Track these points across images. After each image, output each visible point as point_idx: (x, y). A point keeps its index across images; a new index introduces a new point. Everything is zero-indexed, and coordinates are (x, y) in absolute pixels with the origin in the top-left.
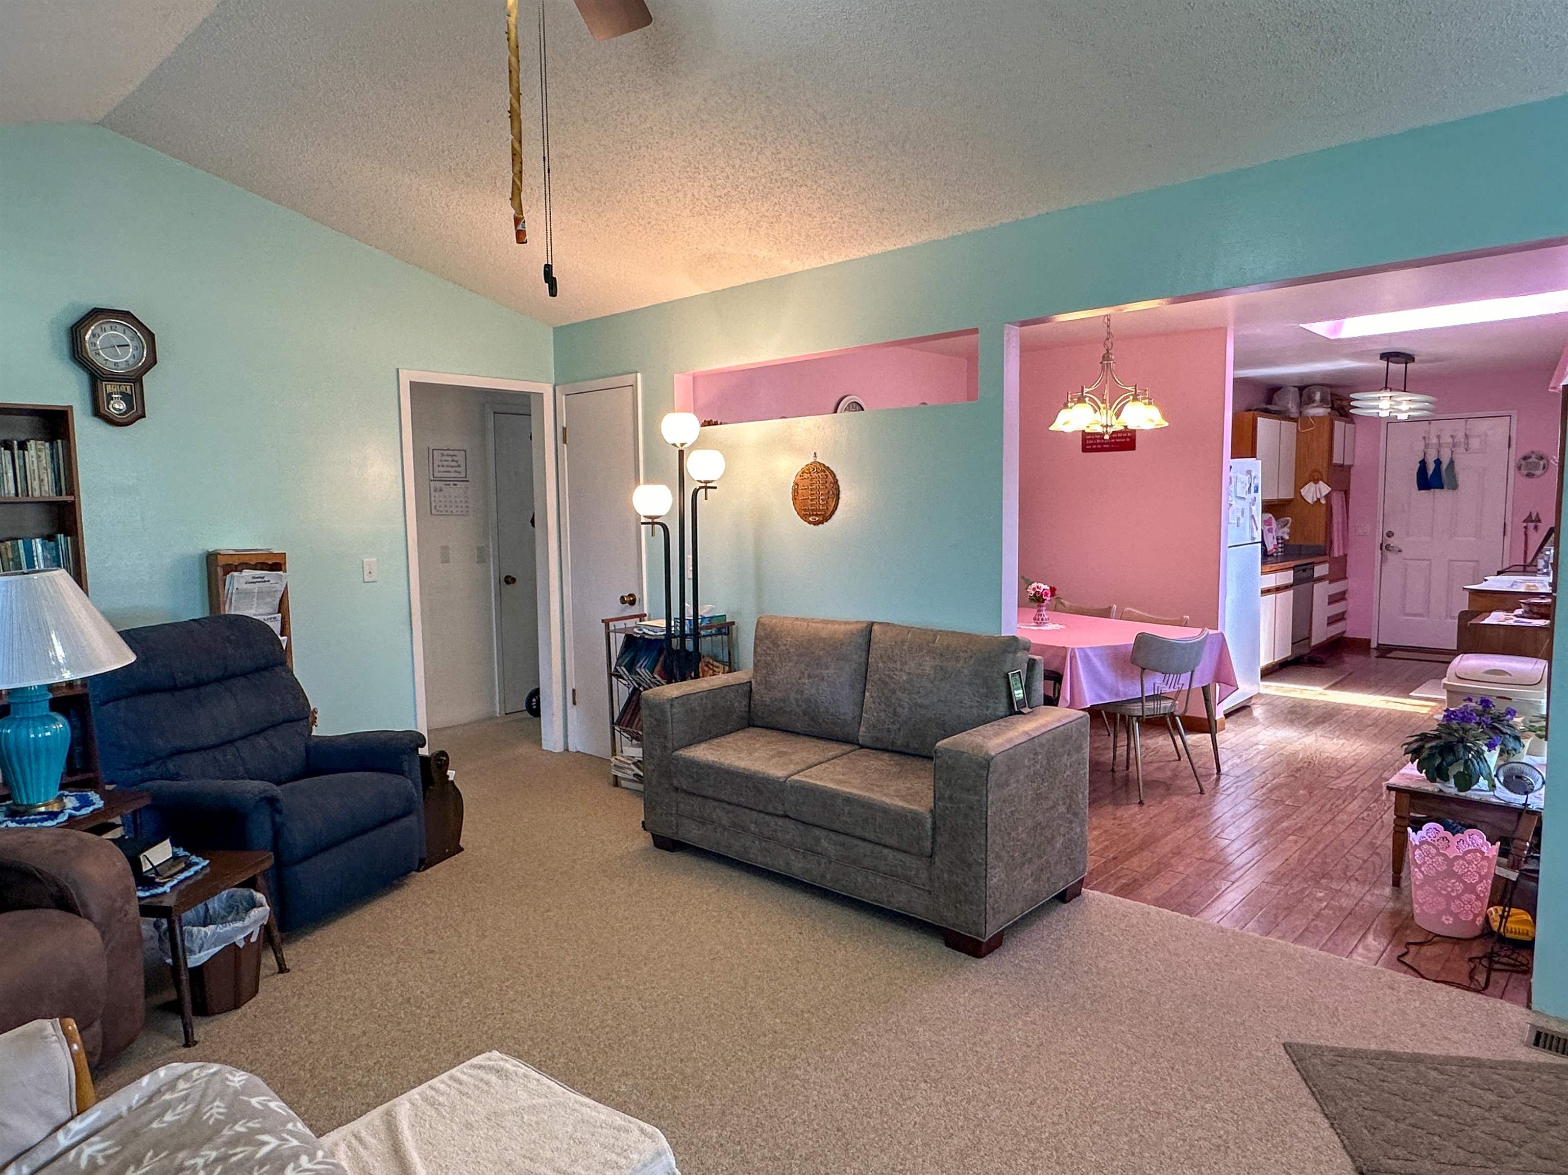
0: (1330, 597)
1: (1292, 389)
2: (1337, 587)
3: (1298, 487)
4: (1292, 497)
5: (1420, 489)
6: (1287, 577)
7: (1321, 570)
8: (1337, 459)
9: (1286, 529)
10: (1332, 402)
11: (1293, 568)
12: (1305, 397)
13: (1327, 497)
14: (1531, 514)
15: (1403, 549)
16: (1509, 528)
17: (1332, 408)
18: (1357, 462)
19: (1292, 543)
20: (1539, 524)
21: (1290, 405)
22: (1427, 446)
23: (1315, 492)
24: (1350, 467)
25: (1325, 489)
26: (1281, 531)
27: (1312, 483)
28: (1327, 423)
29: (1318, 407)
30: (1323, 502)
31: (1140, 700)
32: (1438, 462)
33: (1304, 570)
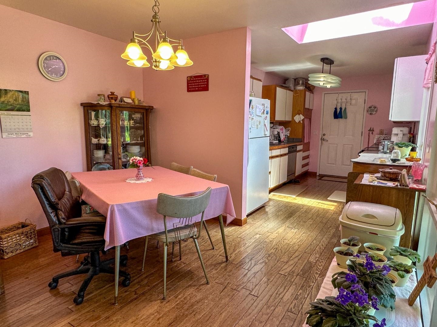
0: (303, 157)
1: (292, 80)
2: (306, 154)
3: (293, 116)
4: (291, 120)
5: (334, 118)
6: (286, 150)
7: (300, 148)
8: (307, 106)
9: (289, 132)
10: (306, 85)
11: (288, 147)
12: (296, 83)
13: (303, 120)
14: (371, 128)
15: (328, 140)
16: (363, 133)
17: (306, 87)
18: (314, 108)
19: (290, 137)
20: (373, 132)
21: (291, 86)
22: (337, 103)
23: (299, 118)
24: (312, 110)
25: (302, 117)
26: (286, 133)
27: (298, 115)
28: (303, 92)
29: (301, 86)
30: (301, 122)
31: (164, 233)
32: (341, 109)
33: (293, 148)
